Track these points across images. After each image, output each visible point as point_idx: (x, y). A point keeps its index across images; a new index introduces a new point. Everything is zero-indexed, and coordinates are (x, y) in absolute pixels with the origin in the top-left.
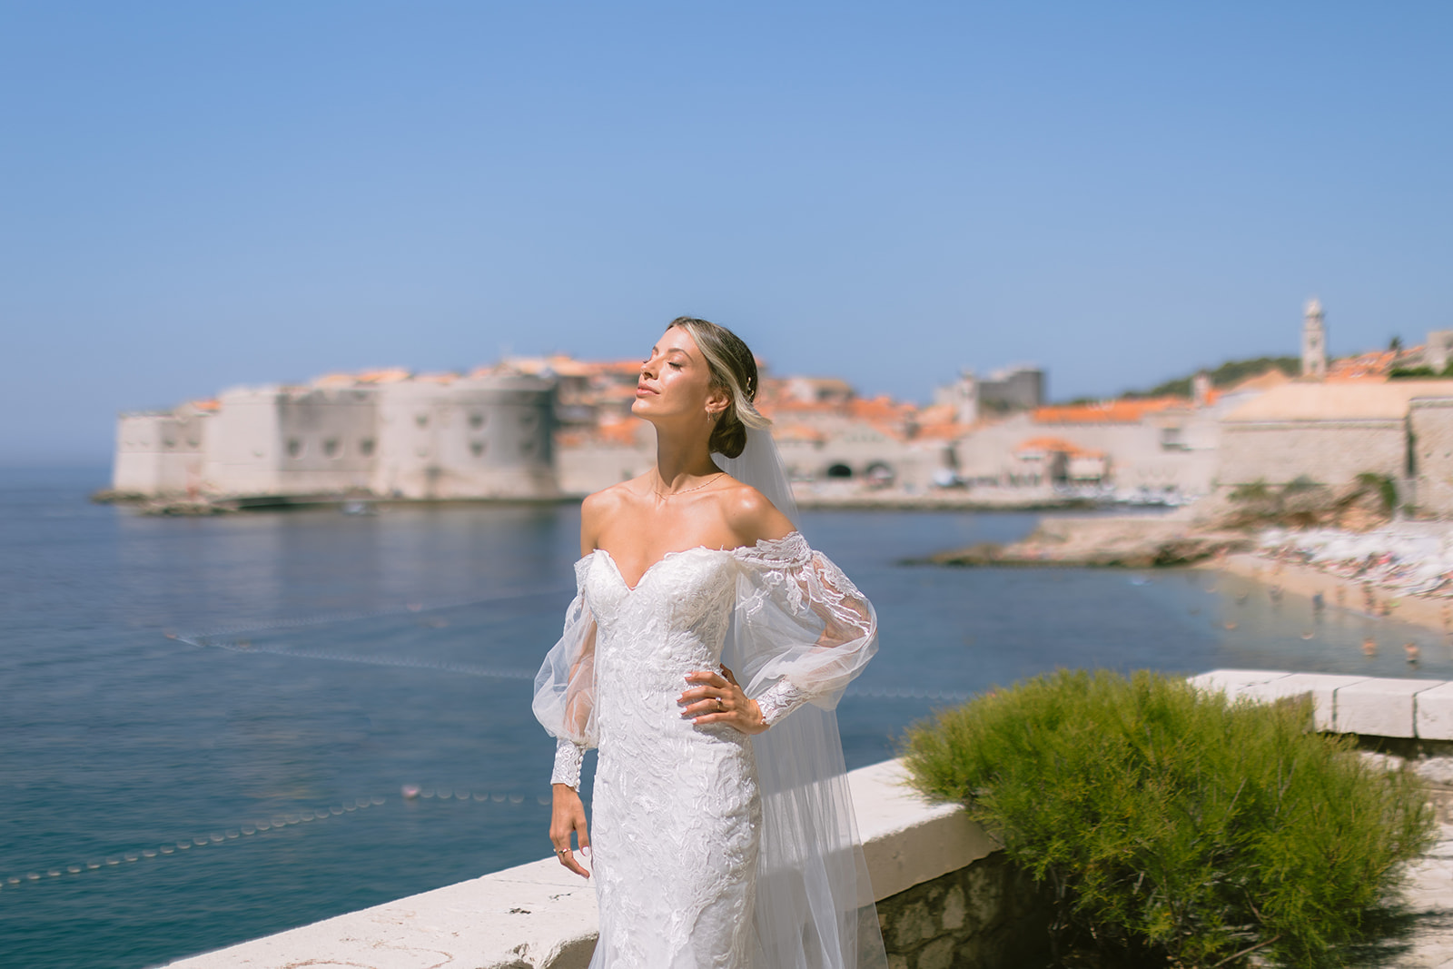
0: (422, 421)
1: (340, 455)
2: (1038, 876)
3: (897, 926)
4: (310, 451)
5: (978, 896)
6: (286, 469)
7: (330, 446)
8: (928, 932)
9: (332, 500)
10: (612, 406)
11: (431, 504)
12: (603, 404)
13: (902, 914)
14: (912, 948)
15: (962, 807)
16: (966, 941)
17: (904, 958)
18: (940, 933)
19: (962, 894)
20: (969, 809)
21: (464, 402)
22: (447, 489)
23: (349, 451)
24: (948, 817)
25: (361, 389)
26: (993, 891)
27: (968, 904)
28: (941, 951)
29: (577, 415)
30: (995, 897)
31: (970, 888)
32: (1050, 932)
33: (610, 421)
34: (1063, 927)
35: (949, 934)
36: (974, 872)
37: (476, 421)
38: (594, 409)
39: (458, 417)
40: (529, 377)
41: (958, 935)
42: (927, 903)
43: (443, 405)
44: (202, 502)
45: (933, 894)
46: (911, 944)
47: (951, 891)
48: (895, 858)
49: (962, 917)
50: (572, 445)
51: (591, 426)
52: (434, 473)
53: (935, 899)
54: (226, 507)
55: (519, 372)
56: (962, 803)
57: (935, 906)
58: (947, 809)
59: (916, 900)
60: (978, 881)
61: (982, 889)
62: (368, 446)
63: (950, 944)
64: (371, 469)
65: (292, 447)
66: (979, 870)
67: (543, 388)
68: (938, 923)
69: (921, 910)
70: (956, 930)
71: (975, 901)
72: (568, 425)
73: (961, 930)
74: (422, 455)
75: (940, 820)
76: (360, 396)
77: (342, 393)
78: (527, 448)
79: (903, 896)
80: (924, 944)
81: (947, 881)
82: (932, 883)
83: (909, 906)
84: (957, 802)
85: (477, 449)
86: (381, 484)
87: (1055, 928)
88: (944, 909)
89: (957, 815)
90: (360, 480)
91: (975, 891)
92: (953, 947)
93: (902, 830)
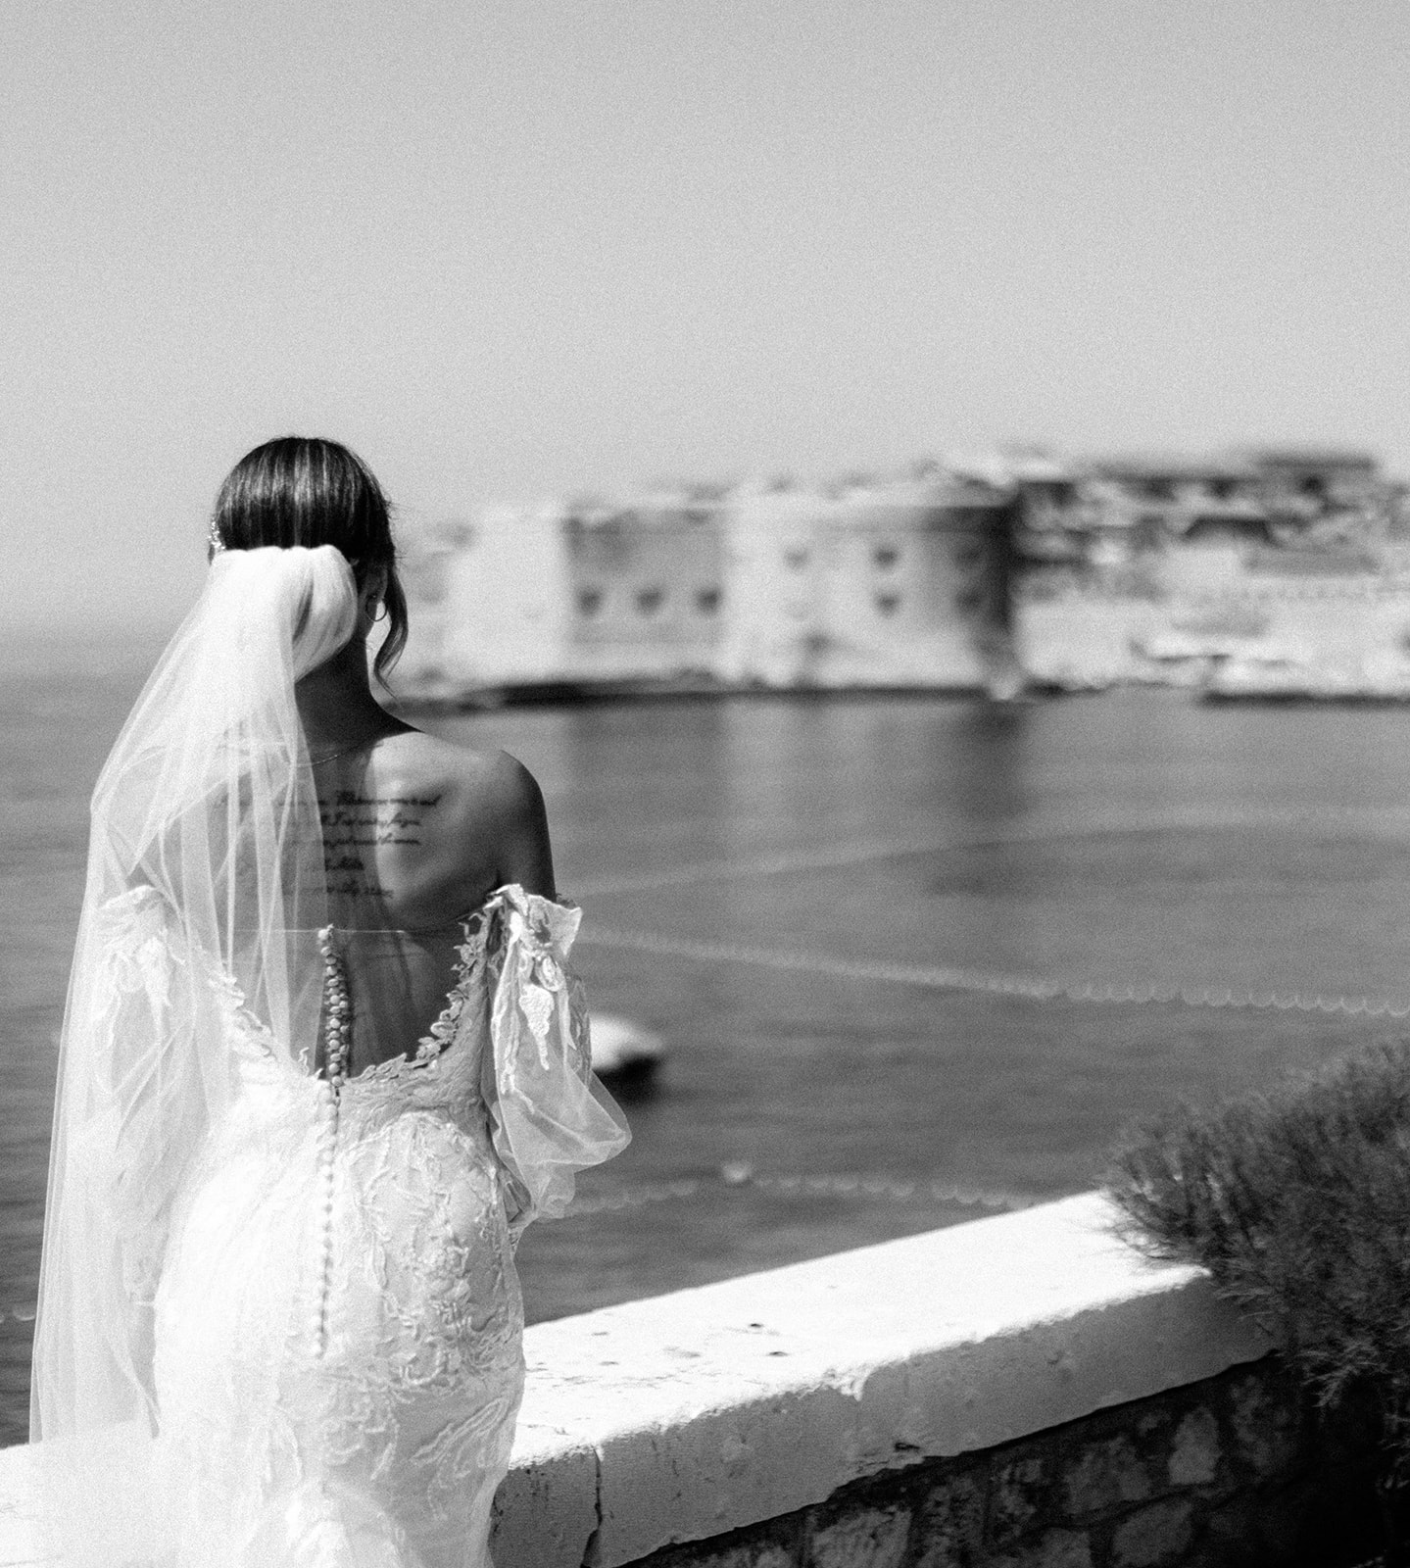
0: (797, 559)
1: (665, 614)
2: (1326, 1399)
3: (1068, 1479)
4: (617, 609)
5: (1249, 1426)
6: (582, 639)
7: (649, 600)
8: (1134, 1488)
9: (653, 689)
10: (1113, 532)
11: (807, 695)
12: (1099, 529)
13: (1078, 1460)
14: (1099, 1517)
15: (1206, 1272)
16: (1221, 1505)
17: (1084, 1535)
18: (1164, 1491)
19: (1214, 1423)
20: (1220, 1276)
21: (866, 527)
22: (835, 672)
23: (677, 609)
24: (1173, 1291)
25: (699, 506)
26: (1282, 1417)
27: (1227, 1438)
28: (1167, 1522)
29: (1055, 545)
30: (1288, 1427)
31: (1234, 1411)
32: (1380, 1492)
33: (1109, 555)
34: (1401, 1484)
35: (1185, 1492)
36: (1241, 1385)
37: (885, 557)
38: (1084, 536)
39: (857, 551)
40: (976, 484)
41: (1206, 1494)
42: (1134, 1438)
43: (832, 531)
44: (441, 691)
45: (1148, 1423)
46: (1096, 1510)
47: (1189, 1418)
48: (1053, 1363)
49: (1212, 1463)
50: (1045, 595)
51: (1078, 565)
52: (817, 644)
53: (1150, 1432)
54: (481, 700)
55: (959, 477)
56: (1205, 1263)
57: (1154, 1447)
58: (1179, 1275)
59: (1111, 1435)
60: (1249, 1401)
61: (1257, 1414)
62: (710, 600)
63: (1183, 1511)
64: (714, 638)
65: (589, 601)
66: (1251, 1380)
67: (996, 502)
68: (1159, 1474)
69: (1118, 1454)
70: (1200, 1486)
71: (1244, 1435)
72: (1040, 562)
73: (1211, 1485)
74: (801, 616)
75: (1156, 1295)
76: (696, 518)
77: (668, 513)
78: (968, 602)
79: (1082, 1428)
80: (1126, 1510)
81: (1178, 1402)
82: (1144, 1404)
83: (1095, 1445)
84: (1192, 1263)
85: (887, 603)
86: (730, 662)
87: (1389, 1484)
88: (1171, 1450)
89: (1194, 1287)
90: (696, 656)
91: (1244, 1418)
92: (1191, 1516)
93: (1070, 1314)
